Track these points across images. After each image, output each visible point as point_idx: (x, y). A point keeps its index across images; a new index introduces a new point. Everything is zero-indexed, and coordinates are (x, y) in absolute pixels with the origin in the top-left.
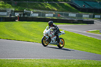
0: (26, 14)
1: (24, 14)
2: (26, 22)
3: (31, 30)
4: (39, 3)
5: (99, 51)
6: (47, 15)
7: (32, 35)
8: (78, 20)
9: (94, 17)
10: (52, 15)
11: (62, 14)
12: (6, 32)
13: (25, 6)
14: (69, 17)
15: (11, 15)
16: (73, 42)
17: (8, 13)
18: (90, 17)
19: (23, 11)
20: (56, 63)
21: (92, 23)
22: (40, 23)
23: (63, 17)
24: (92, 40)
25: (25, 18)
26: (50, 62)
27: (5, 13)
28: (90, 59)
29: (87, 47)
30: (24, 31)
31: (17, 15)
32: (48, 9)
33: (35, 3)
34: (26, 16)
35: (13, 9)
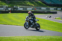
0: (15, 9)
1: (14, 9)
2: (15, 14)
3: (19, 18)
4: (23, 2)
5: (61, 30)
6: (28, 9)
7: (19, 21)
8: (47, 12)
9: (57, 9)
10: (31, 9)
11: (37, 8)
12: (4, 20)
13: (14, 4)
14: (42, 10)
15: (6, 9)
16: (44, 25)
17: (4, 8)
18: (54, 10)
19: (13, 7)
20: (35, 38)
21: (56, 13)
22: (24, 14)
23: (38, 10)
24: (56, 24)
25: (15, 11)
26: (31, 38)
27: (3, 9)
28: (55, 35)
29: (53, 28)
30: (14, 19)
31: (10, 9)
32: (29, 5)
33: (20, 2)
34: (15, 10)
35: (7, 6)
